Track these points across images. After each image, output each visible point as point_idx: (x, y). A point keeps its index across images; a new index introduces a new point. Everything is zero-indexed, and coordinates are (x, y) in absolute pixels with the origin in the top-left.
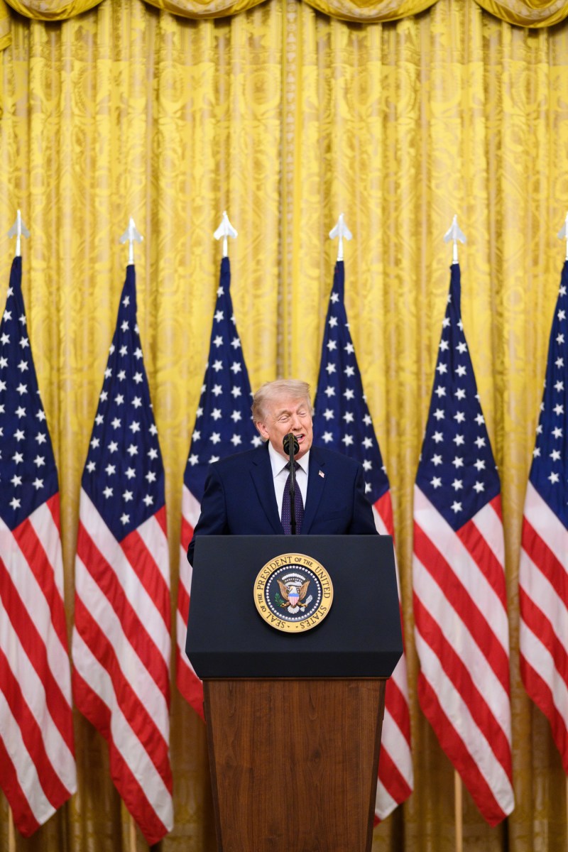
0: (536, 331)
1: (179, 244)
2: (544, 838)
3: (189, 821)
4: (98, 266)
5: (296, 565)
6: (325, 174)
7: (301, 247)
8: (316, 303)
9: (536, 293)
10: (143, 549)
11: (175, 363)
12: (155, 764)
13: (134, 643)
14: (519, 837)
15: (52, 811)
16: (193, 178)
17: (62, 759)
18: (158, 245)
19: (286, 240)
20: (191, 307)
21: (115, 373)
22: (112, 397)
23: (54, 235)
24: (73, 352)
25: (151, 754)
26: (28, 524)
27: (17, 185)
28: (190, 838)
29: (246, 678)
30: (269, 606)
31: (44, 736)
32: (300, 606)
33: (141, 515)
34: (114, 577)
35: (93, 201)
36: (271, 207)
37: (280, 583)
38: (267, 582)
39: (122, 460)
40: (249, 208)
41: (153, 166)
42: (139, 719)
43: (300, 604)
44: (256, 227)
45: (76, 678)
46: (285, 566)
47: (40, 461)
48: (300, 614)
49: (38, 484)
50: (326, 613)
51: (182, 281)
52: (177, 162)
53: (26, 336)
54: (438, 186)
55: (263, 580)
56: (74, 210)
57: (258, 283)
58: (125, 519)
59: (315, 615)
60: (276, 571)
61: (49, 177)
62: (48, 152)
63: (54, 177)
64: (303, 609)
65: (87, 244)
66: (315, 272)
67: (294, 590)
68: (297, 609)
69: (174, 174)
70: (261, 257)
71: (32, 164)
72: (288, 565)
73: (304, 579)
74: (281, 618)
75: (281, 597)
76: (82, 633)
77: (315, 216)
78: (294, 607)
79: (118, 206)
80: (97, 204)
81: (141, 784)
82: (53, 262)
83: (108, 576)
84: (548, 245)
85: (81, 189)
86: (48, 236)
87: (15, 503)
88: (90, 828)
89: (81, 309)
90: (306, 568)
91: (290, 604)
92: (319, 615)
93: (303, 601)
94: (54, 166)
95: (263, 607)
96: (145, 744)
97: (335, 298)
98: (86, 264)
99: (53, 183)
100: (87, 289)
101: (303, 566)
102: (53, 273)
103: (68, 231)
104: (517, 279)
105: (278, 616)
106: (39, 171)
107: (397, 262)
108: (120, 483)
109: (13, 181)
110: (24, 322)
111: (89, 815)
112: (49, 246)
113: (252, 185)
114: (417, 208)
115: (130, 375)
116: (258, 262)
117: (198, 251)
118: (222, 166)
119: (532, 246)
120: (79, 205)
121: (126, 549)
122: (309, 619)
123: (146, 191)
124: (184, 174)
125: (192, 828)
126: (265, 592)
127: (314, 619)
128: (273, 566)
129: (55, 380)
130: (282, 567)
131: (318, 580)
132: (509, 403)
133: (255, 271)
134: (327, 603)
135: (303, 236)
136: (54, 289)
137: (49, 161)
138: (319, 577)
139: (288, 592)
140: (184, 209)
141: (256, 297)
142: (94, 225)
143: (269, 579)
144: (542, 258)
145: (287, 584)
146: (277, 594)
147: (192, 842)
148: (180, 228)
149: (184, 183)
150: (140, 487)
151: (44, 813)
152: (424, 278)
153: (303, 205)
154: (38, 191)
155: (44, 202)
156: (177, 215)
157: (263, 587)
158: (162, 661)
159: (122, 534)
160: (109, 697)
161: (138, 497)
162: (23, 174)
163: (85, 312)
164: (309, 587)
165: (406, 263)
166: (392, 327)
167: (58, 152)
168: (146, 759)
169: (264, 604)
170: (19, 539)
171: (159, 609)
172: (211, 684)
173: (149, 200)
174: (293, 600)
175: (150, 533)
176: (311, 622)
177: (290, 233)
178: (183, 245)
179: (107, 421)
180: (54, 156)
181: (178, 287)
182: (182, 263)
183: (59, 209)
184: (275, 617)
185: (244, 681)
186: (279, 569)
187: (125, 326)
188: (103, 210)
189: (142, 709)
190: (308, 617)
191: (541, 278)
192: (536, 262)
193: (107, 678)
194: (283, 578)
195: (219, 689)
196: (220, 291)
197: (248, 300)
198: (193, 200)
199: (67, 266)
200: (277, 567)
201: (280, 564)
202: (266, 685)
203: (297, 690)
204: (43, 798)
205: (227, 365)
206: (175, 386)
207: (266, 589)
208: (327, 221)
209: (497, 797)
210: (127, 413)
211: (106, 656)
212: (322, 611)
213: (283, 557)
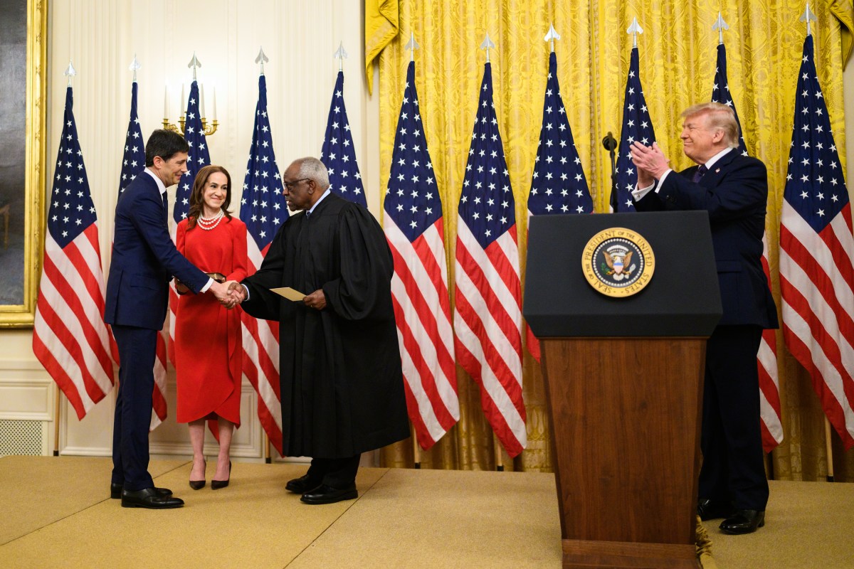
0: (777, 101)
1: (522, 57)
2: (798, 457)
3: (539, 439)
4: (468, 75)
5: (619, 238)
6: (620, 5)
7: (605, 52)
8: (617, 89)
9: (776, 73)
10: (501, 253)
11: (521, 134)
12: (513, 401)
13: (496, 317)
14: (781, 457)
15: (443, 432)
16: (531, 14)
17: (449, 397)
18: (508, 59)
19: (595, 49)
20: (532, 98)
21: (479, 136)
22: (477, 152)
23: (440, 58)
24: (454, 130)
25: (510, 394)
26: (423, 237)
27: (416, 28)
28: (540, 450)
29: (577, 338)
30: (596, 274)
31: (436, 381)
32: (625, 274)
33: (499, 230)
34: (481, 273)
35: (465, 34)
36: (584, 28)
37: (606, 254)
38: (594, 253)
39: (485, 193)
40: (569, 30)
41: (503, 9)
42: (501, 370)
43: (624, 272)
44: (574, 42)
45: (457, 342)
46: (610, 239)
47: (429, 196)
48: (624, 280)
49: (429, 211)
50: (649, 279)
51: (524, 81)
52: (519, 4)
53: (418, 113)
54: (700, 5)
55: (590, 251)
56: (452, 39)
57: (576, 79)
58: (488, 233)
59: (638, 281)
60: (601, 244)
61: (437, 21)
62: (435, 6)
63: (440, 21)
64: (627, 277)
65: (462, 62)
66: (616, 69)
67: (618, 260)
68: (621, 277)
69: (517, 11)
70: (578, 61)
71: (425, 12)
72: (613, 238)
73: (627, 250)
74: (607, 284)
75: (607, 266)
76: (460, 311)
77: (614, 31)
78: (619, 274)
79: (482, 36)
80: (467, 35)
81: (504, 415)
82: (440, 75)
83: (477, 272)
84: (783, 40)
85: (457, 27)
86: (437, 58)
87: (414, 224)
88: (473, 442)
89: (459, 104)
90: (628, 240)
91: (615, 272)
92: (642, 281)
93: (627, 269)
94: (440, 14)
95: (591, 275)
96: (506, 388)
97: (632, 74)
98: (461, 74)
99: (439, 25)
100: (462, 91)
101: (625, 239)
102: (440, 82)
103: (449, 53)
104: (763, 62)
105: (605, 283)
106: (429, 17)
107: (673, 60)
108: (484, 209)
109: (413, 24)
110: (417, 104)
111: (472, 433)
112: (437, 64)
113: (570, 15)
114: (686, 22)
115: (489, 136)
116: (576, 65)
117: (534, 60)
118: (550, 6)
119: (771, 42)
120: (456, 37)
121: (489, 254)
122: (633, 285)
123: (499, 23)
124: (524, 12)
125: (541, 444)
126: (592, 262)
127: (638, 285)
128: (599, 240)
129: (443, 150)
130: (607, 240)
131: (640, 250)
132: (760, 149)
133: (574, 71)
134: (649, 270)
135: (607, 45)
136: (441, 92)
137: (436, 11)
138: (641, 248)
139: (613, 261)
140: (524, 35)
141: (575, 88)
142: (466, 50)
143: (595, 250)
144: (780, 49)
145: (612, 255)
146: (603, 264)
147: (542, 453)
148: (522, 46)
149: (524, 18)
150: (498, 212)
151: (438, 434)
152: (692, 69)
153: (606, 25)
154: (429, 29)
155: (433, 36)
156: (520, 38)
157: (590, 257)
158: (517, 330)
159: (485, 243)
160: (479, 355)
161: (497, 218)
162: (420, 21)
163: (462, 104)
164: (632, 257)
165: (680, 58)
166: (670, 103)
167: (442, 6)
168: (507, 398)
169: (592, 272)
170: (416, 248)
171: (513, 295)
172: (546, 343)
173: (501, 32)
174: (618, 269)
175: (505, 242)
176: (635, 287)
177: (597, 44)
178: (525, 58)
179: (475, 168)
180: (439, 8)
181: (522, 84)
182: (524, 69)
183: (443, 41)
184: (602, 284)
185: (576, 340)
186: (604, 242)
187: (485, 104)
188: (471, 39)
189: (503, 363)
190: (632, 283)
191: (780, 63)
192: (775, 52)
193: (478, 342)
194: (608, 250)
195: (553, 346)
196: (550, 76)
197: (569, 90)
198: (531, 28)
199: (449, 74)
200: (602, 241)
201: (605, 237)
202: (595, 344)
203: (623, 348)
204: (437, 423)
205: (556, 126)
206: (521, 149)
207: (593, 259)
208: (622, 36)
209: (771, 430)
210: (487, 162)
211: (478, 328)
212: (645, 278)
213: (607, 231)
